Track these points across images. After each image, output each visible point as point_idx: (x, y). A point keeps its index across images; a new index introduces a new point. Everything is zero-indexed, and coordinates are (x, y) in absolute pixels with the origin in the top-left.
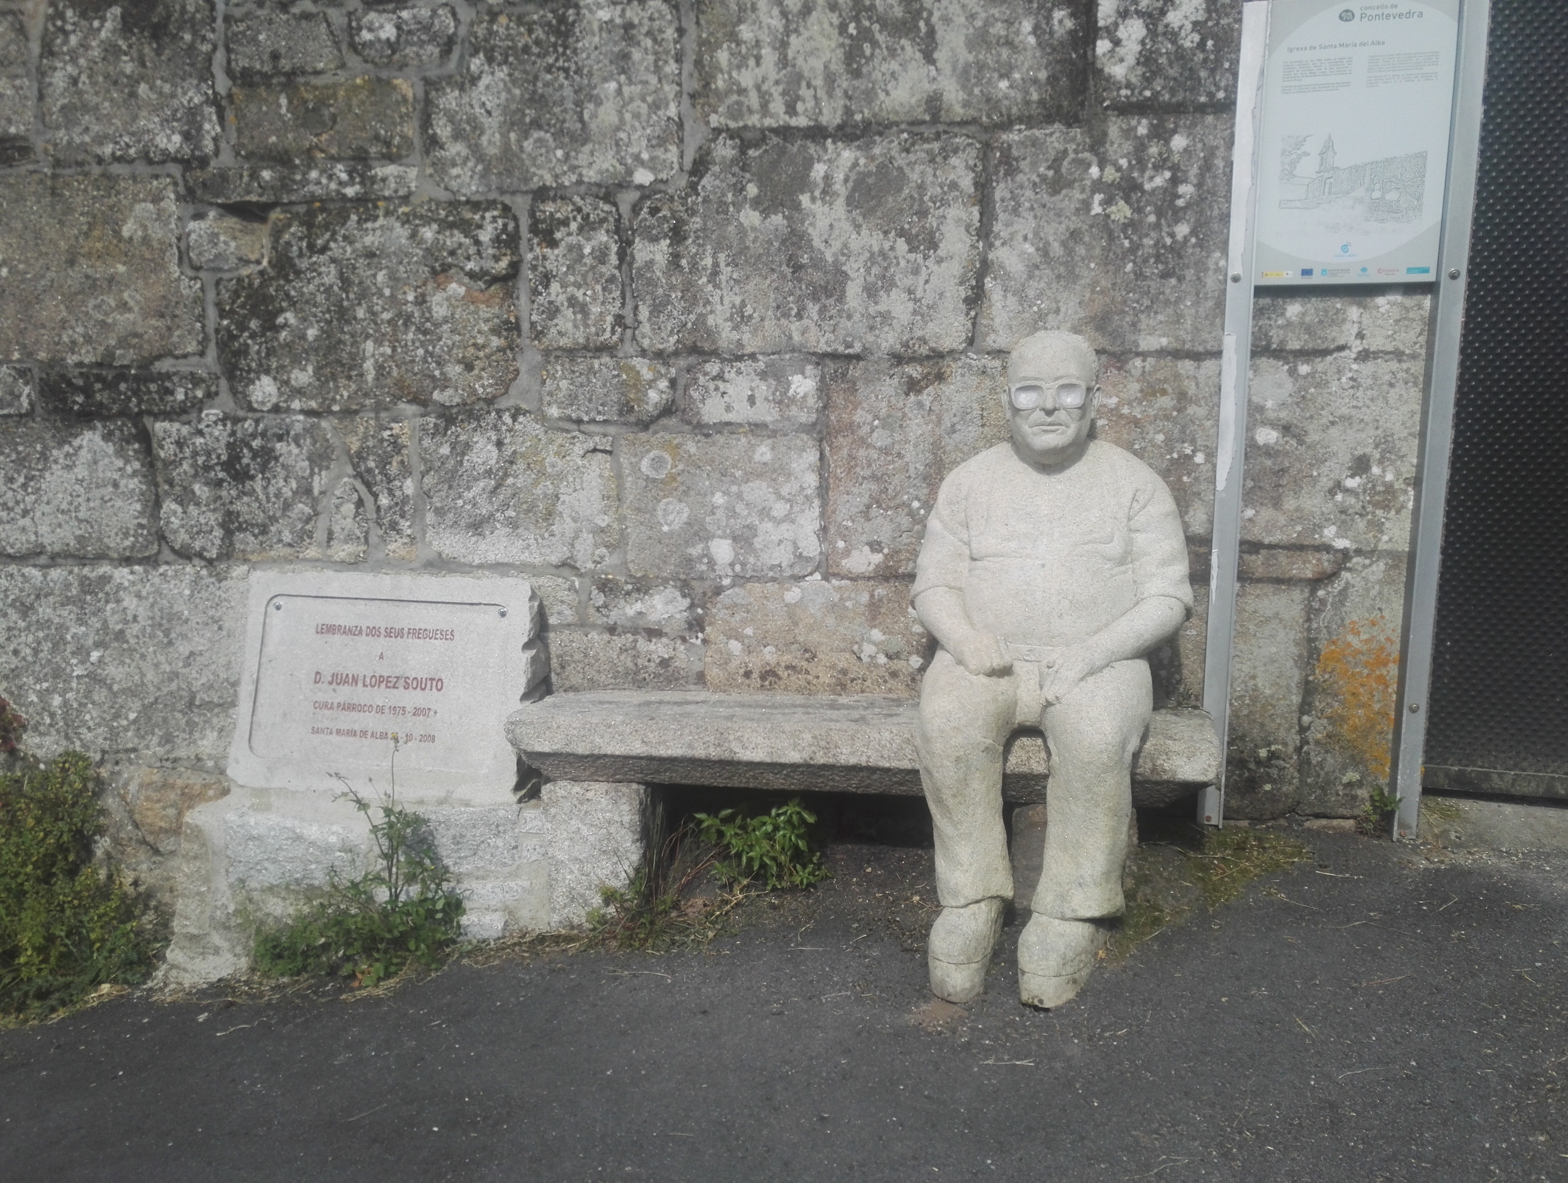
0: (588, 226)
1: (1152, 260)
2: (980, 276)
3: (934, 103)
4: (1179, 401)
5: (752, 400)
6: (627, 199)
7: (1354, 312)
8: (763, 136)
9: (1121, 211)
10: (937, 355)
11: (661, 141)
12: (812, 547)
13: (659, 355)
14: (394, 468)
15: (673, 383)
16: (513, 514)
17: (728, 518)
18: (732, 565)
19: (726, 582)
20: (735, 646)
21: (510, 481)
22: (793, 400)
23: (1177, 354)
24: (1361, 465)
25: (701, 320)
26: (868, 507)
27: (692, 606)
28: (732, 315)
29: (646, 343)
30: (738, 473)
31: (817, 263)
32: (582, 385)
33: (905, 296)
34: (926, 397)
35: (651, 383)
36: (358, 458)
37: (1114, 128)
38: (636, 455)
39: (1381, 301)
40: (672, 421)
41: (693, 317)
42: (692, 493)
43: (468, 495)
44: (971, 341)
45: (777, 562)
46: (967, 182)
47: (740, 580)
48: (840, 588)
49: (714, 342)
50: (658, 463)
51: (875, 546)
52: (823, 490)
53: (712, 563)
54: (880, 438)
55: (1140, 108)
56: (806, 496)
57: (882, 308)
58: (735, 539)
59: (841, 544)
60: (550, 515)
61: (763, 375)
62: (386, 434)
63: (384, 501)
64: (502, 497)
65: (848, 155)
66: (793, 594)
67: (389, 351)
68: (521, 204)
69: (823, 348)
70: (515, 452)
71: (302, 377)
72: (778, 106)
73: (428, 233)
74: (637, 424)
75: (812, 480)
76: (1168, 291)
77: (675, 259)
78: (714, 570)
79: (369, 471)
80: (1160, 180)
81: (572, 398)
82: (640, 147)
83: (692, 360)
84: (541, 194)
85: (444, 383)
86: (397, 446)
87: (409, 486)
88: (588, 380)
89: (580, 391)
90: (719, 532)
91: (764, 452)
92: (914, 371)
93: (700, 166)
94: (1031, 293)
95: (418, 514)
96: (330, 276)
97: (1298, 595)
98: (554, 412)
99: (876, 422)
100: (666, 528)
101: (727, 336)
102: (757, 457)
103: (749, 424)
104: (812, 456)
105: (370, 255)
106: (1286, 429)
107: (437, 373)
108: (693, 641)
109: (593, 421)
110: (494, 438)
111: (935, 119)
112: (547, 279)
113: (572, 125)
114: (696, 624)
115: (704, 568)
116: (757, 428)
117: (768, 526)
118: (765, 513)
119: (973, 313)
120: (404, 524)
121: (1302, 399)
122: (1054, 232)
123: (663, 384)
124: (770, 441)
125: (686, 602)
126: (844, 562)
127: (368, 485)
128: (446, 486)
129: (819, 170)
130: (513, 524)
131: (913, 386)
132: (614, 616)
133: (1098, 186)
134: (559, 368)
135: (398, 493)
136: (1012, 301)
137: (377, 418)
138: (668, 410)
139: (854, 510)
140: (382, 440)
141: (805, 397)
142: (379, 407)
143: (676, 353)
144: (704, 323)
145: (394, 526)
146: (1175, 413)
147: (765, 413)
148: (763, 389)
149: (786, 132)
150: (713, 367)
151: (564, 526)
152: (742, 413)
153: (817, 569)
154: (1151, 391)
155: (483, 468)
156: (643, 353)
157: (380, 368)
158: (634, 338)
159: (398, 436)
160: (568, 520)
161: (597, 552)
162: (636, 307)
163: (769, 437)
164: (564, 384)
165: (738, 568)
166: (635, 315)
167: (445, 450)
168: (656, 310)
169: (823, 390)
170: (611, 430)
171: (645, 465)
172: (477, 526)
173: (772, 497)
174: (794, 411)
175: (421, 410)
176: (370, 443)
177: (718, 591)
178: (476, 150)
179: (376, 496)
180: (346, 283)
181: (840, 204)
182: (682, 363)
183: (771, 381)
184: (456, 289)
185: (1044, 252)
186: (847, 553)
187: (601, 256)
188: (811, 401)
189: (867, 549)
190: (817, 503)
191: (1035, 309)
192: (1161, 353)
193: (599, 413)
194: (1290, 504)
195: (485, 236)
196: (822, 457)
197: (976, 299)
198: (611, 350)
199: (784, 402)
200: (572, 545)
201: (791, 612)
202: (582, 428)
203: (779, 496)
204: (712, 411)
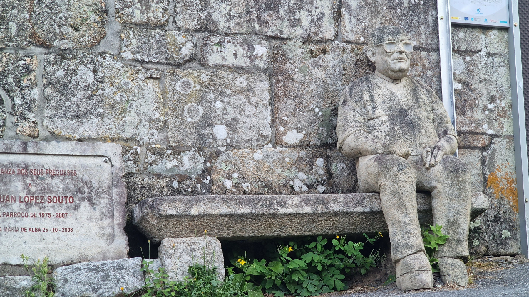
2: (340, 7)
5: (235, 55)
10: (323, 41)
12: (268, 131)
13: (187, 30)
14: (24, 82)
15: (195, 45)
16: (102, 111)
17: (223, 115)
18: (226, 139)
19: (223, 149)
21: (100, 92)
22: (256, 57)
23: (421, 49)
25: (209, 15)
26: (295, 110)
27: (205, 162)
28: (225, 14)
29: (180, 24)
30: (229, 92)
32: (145, 43)
33: (306, 13)
34: (319, 60)
35: (184, 45)
38: (174, 81)
39: (493, 33)
40: (194, 64)
41: (205, 13)
42: (204, 101)
43: (73, 99)
44: (336, 36)
45: (250, 138)
47: (230, 147)
48: (282, 151)
49: (216, 26)
50: (185, 85)
51: (299, 130)
52: (271, 103)
53: (214, 138)
54: (298, 77)
56: (263, 104)
57: (297, 17)
58: (227, 125)
59: (282, 129)
60: (123, 111)
61: (241, 44)
62: (21, 63)
63: (18, 101)
64: (94, 101)
66: (258, 155)
67: (27, 16)
69: (270, 33)
70: (103, 77)
74: (174, 65)
75: (267, 96)
78: (216, 142)
79: (7, 83)
81: (139, 50)
83: (205, 34)
85: (62, 37)
86: (28, 70)
87: (36, 93)
88: (149, 40)
89: (144, 45)
90: (219, 122)
91: (242, 81)
92: (314, 48)
94: (361, 17)
95: (40, 109)
97: (477, 154)
98: (128, 55)
99: (297, 70)
100: (189, 120)
101: (222, 24)
102: (238, 84)
103: (234, 67)
104: (266, 84)
106: (464, 83)
107: (58, 31)
108: (205, 181)
109: (150, 62)
110: (92, 68)
114: (207, 172)
115: (210, 140)
116: (238, 69)
117: (245, 119)
118: (243, 112)
119: (337, 24)
120: (30, 115)
123: (190, 45)
124: (246, 76)
125: (202, 159)
126: (284, 138)
127: (7, 91)
128: (60, 94)
130: (100, 116)
131: (312, 54)
132: (158, 168)
134: (131, 33)
135: (27, 97)
136: (353, 20)
137: (16, 54)
138: (192, 59)
139: (288, 112)
140: (19, 66)
141: (262, 55)
142: (18, 47)
143: (196, 31)
144: (211, 16)
145: (23, 116)
147: (242, 62)
148: (240, 51)
150: (216, 39)
151: (132, 118)
152: (231, 61)
153: (270, 141)
155: (84, 84)
156: (179, 28)
157: (20, 26)
158: (174, 21)
159: (29, 65)
160: (134, 115)
161: (151, 132)
162: (175, 6)
163: (244, 74)
164: (134, 42)
165: (229, 141)
166: (175, 10)
167: (61, 73)
168: (187, 8)
169: (270, 52)
170: (161, 67)
171: (178, 86)
172: (78, 117)
173: (247, 104)
174: (257, 62)
175: (46, 50)
176: (11, 68)
177: (218, 153)
179: (12, 99)
182: (200, 35)
183: (245, 46)
186: (285, 133)
188: (265, 58)
189: (295, 131)
190: (269, 108)
191: (363, 24)
193: (154, 58)
194: (468, 114)
196: (271, 85)
197: (338, 16)
198: (162, 26)
199: (252, 58)
200: (136, 128)
201: (258, 165)
202: (144, 65)
203: (250, 104)
204: (214, 59)
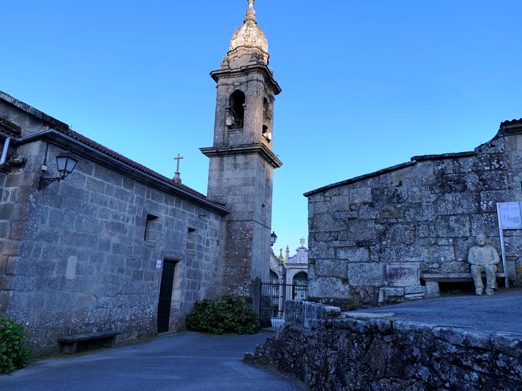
0: (424, 225)
1: (490, 227)
2: (471, 229)
3: (463, 212)
4: (496, 241)
6: (428, 222)
7: (514, 232)
8: (444, 215)
9: (486, 222)
10: (467, 237)
11: (432, 216)
12: (454, 258)
13: (433, 238)
14: (401, 251)
16: (416, 255)
17: (443, 255)
18: (444, 260)
20: (445, 270)
21: (415, 252)
23: (495, 237)
24: (518, 248)
25: (438, 234)
30: (444, 250)
31: (452, 228)
33: (462, 231)
34: (466, 241)
35: (432, 241)
36: (396, 250)
37: (484, 214)
38: (431, 249)
39: (517, 231)
42: (438, 252)
43: (410, 254)
44: (471, 236)
45: (449, 260)
46: (468, 220)
47: (445, 262)
48: (458, 263)
50: (434, 249)
51: (462, 258)
52: (454, 252)
54: (461, 246)
55: (487, 212)
57: (460, 232)
58: (444, 257)
60: (420, 255)
64: (414, 254)
65: (454, 217)
66: (452, 263)
67: (400, 238)
68: (416, 222)
69: (453, 236)
70: (416, 249)
71: (389, 241)
72: (446, 212)
73: (405, 226)
74: (431, 245)
75: (453, 251)
76: (493, 230)
77: (434, 228)
78: (442, 261)
80: (490, 219)
82: (430, 216)
83: (437, 238)
84: (418, 221)
85: (407, 241)
87: (403, 253)
88: (425, 240)
89: (424, 242)
90: (442, 257)
91: (447, 248)
93: (437, 218)
94: (477, 231)
95: (404, 256)
96: (393, 230)
97: (514, 262)
98: (421, 244)
99: (460, 244)
100: (435, 257)
101: (441, 236)
104: (453, 248)
105: (398, 228)
106: (509, 244)
108: (440, 269)
110: (413, 247)
111: (464, 214)
112: (419, 230)
113: (422, 215)
114: (440, 267)
115: (440, 261)
116: (446, 245)
117: (448, 256)
118: (447, 254)
121: (510, 241)
122: (479, 224)
123: (434, 241)
125: (438, 265)
128: (407, 253)
129: (451, 219)
130: (416, 257)
131: (464, 240)
132: (429, 267)
133: (483, 220)
134: (421, 239)
135: (401, 254)
136: (475, 231)
138: (435, 244)
139: (459, 254)
140: (399, 248)
141: (451, 242)
142: (399, 244)
143: (435, 237)
145: (401, 257)
146: (496, 243)
147: (447, 243)
149: (447, 215)
150: (440, 239)
151: (422, 257)
152: (444, 243)
153: (454, 260)
154: (493, 240)
155: (412, 250)
156: (431, 238)
157: (399, 240)
158: (430, 236)
159: (401, 247)
161: (427, 259)
164: (422, 241)
166: (430, 234)
167: (407, 249)
168: (433, 233)
169: (453, 241)
170: (428, 246)
172: (411, 257)
175: (404, 244)
177: (442, 263)
178: (410, 217)
179: (398, 254)
180: (395, 231)
181: (454, 222)
183: (447, 240)
184: (408, 231)
185: (478, 226)
186: (458, 259)
187: (426, 228)
189: (460, 258)
192: (493, 236)
193: (426, 244)
194: (511, 252)
195: (412, 226)
197: (470, 231)
198: (427, 237)
199: (449, 242)
201: (452, 265)
202: (424, 246)
203: (449, 252)
204: (440, 243)
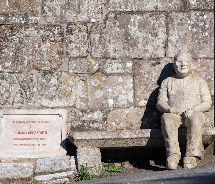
0: (80, 31)
1: (201, 40)
2: (167, 42)
3: (156, 7)
4: (208, 68)
5: (118, 68)
6: (89, 25)
8: (120, 13)
9: (195, 30)
10: (158, 58)
11: (98, 13)
12: (132, 100)
13: (96, 59)
14: (30, 86)
15: (100, 65)
16: (61, 95)
17: (112, 94)
18: (113, 105)
19: (112, 109)
20: (114, 124)
21: (60, 87)
22: (127, 68)
23: (207, 58)
25: (106, 51)
26: (144, 91)
27: (104, 115)
28: (113, 50)
29: (93, 56)
30: (115, 84)
31: (132, 39)
32: (78, 65)
33: (151, 46)
34: (156, 67)
35: (95, 65)
36: (22, 83)
37: (193, 13)
38: (91, 81)
40: (100, 73)
41: (104, 50)
42: (104, 89)
43: (50, 91)
44: (165, 56)
45: (124, 104)
46: (163, 23)
47: (115, 108)
48: (138, 109)
49: (109, 56)
50: (96, 82)
51: (146, 99)
52: (134, 88)
53: (108, 105)
54: (146, 76)
56: (130, 89)
57: (146, 48)
58: (114, 99)
59: (138, 99)
60: (70, 95)
61: (120, 63)
62: (29, 77)
63: (28, 93)
64: (58, 91)
65: (138, 17)
66: (127, 111)
67: (31, 58)
68: (65, 26)
69: (133, 57)
70: (61, 81)
72: (123, 7)
73: (42, 32)
74: (91, 74)
75: (131, 85)
76: (205, 46)
77: (100, 38)
78: (109, 106)
79: (24, 86)
80: (202, 24)
81: (76, 68)
83: (104, 59)
84: (70, 24)
85: (45, 65)
86: (32, 80)
87: (35, 89)
88: (80, 64)
89: (78, 66)
90: (110, 98)
91: (120, 79)
92: (153, 62)
93: (106, 19)
94: (177, 46)
95: (37, 96)
96: (17, 41)
98: (71, 71)
99: (145, 73)
100: (97, 97)
101: (112, 54)
102: (119, 81)
103: (117, 73)
104: (131, 80)
105: (27, 36)
107: (43, 63)
108: (104, 123)
109: (81, 73)
110: (56, 78)
111: (156, 11)
112: (70, 42)
113: (77, 9)
114: (105, 119)
115: (106, 106)
116: (119, 74)
117: (121, 96)
118: (121, 93)
119: (165, 50)
120: (33, 98)
122: (181, 34)
123: (97, 65)
124: (122, 77)
125: (102, 114)
126: (139, 103)
127: (24, 89)
128: (44, 89)
129: (132, 20)
130: (60, 97)
131: (153, 65)
132: (84, 118)
133: (190, 25)
134: (73, 61)
135: (32, 91)
136: (173, 47)
137: (27, 74)
138: (98, 71)
139: (141, 92)
140: (28, 79)
141: (130, 67)
142: (28, 71)
143: (100, 58)
144: (107, 51)
145: (30, 99)
146: (207, 70)
147: (121, 71)
148: (120, 66)
149: (125, 12)
150: (109, 61)
151: (73, 98)
152: (115, 71)
153: (133, 105)
154: (202, 66)
155: (54, 85)
156: (93, 58)
158: (91, 55)
159: (32, 78)
160: (74, 96)
161: (81, 103)
162: (91, 48)
163: (122, 76)
164: (74, 65)
165: (114, 106)
166: (91, 50)
167: (44, 81)
168: (96, 48)
169: (134, 66)
170: (85, 75)
171: (93, 83)
172: (52, 98)
173: (123, 89)
174: (127, 70)
175: (39, 72)
176: (25, 80)
177: (110, 111)
178: (54, 14)
179: (26, 92)
180: (20, 42)
181: (137, 27)
182: (102, 60)
183: (122, 64)
184: (48, 44)
186: (140, 101)
187: (84, 37)
188: (131, 68)
189: (144, 100)
190: (133, 90)
191: (178, 49)
192: (204, 58)
193: (82, 71)
195: (56, 33)
196: (134, 80)
197: (166, 47)
198: (85, 57)
199: (125, 68)
200: (75, 102)
201: (127, 115)
202: (78, 75)
203: (124, 89)
204: (108, 71)
